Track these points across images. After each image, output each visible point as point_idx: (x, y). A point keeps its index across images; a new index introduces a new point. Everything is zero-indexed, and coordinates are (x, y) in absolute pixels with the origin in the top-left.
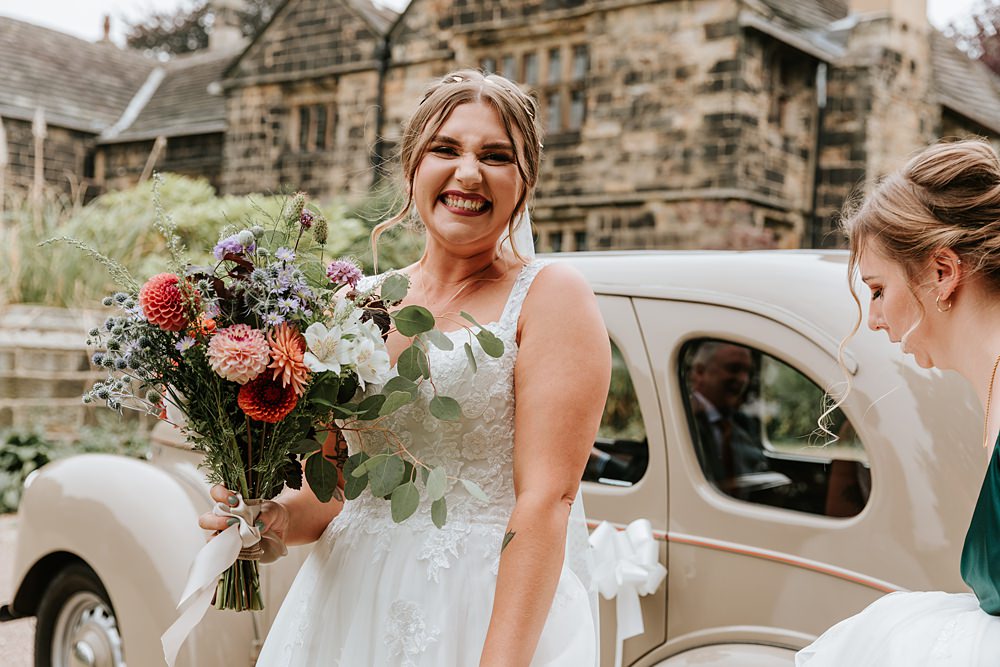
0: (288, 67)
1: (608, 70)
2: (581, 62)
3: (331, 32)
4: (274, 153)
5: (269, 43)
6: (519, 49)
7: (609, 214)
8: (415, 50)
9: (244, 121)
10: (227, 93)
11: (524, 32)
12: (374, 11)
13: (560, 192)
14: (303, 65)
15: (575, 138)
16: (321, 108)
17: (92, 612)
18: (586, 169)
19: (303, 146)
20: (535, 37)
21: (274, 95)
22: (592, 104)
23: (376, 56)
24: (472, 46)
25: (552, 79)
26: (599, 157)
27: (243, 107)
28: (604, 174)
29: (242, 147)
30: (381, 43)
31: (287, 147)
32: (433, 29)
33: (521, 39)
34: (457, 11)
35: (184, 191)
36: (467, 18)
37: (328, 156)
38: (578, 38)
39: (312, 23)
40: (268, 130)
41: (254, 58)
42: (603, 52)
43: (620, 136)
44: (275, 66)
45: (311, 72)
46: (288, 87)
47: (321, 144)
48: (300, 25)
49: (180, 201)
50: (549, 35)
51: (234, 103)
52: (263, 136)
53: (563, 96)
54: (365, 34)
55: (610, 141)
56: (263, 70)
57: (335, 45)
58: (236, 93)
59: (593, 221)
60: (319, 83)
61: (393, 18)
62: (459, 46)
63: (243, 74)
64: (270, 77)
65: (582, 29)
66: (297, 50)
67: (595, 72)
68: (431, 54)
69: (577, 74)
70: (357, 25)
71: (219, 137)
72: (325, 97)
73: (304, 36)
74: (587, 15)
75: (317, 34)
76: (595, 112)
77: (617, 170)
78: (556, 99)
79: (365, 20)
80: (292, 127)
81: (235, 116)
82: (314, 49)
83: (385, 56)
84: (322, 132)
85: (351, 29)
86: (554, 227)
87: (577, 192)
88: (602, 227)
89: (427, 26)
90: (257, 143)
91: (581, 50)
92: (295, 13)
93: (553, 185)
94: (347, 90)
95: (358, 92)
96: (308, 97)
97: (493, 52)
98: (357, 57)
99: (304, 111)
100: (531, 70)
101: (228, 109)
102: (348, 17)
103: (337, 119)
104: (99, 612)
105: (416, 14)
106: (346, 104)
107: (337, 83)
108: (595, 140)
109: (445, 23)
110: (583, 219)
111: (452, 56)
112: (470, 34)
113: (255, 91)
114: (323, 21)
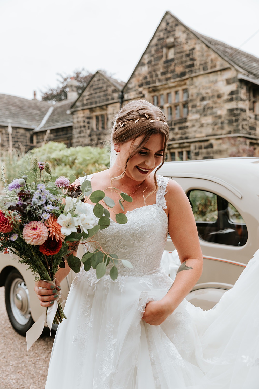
0: (91, 103)
1: (195, 97)
2: (186, 95)
3: (104, 91)
4: (88, 132)
5: (85, 96)
6: (165, 92)
7: (198, 145)
8: (132, 95)
9: (78, 122)
10: (73, 113)
11: (166, 86)
12: (118, 83)
13: (181, 138)
14: (96, 103)
15: (185, 120)
16: (102, 116)
17: (21, 284)
18: (189, 130)
19: (98, 129)
20: (170, 88)
21: (87, 113)
22: (190, 109)
23: (119, 98)
24: (150, 92)
25: (176, 101)
26: (193, 126)
27: (78, 118)
28: (195, 131)
29: (78, 130)
30: (120, 93)
31: (92, 129)
32: (137, 88)
33: (166, 89)
34: (144, 81)
35: (57, 147)
36: (147, 83)
37: (105, 132)
38: (184, 87)
39: (98, 88)
40: (86, 124)
41: (80, 102)
42: (193, 91)
43: (200, 118)
44: (87, 103)
45: (98, 105)
46: (91, 110)
47: (103, 128)
48: (94, 89)
49: (56, 150)
50: (175, 87)
51: (75, 116)
52: (84, 127)
53: (181, 106)
54: (115, 91)
55: (197, 120)
56: (83, 105)
57: (106, 95)
58: (75, 113)
59: (192, 147)
60: (101, 108)
61: (124, 84)
62: (145, 92)
63: (77, 107)
64: (86, 107)
65: (185, 84)
66: (94, 98)
67: (190, 98)
68: (137, 96)
69: (185, 99)
70: (112, 88)
71: (71, 127)
72: (103, 112)
73: (96, 93)
74: (187, 79)
75: (100, 92)
76: (191, 111)
77: (199, 130)
78: (178, 108)
79: (115, 86)
80: (93, 123)
81: (75, 120)
82: (99, 97)
83: (122, 97)
84: (103, 124)
85: (110, 89)
86: (180, 150)
87: (187, 138)
88: (196, 149)
89: (135, 87)
90: (83, 129)
91: (185, 91)
92: (92, 86)
93: (179, 136)
94: (110, 109)
95: (114, 110)
96: (98, 113)
97: (156, 93)
98: (113, 99)
99: (97, 117)
100: (170, 99)
101: (73, 119)
102: (110, 86)
103: (108, 119)
104: (23, 284)
105: (131, 83)
106: (110, 114)
107: (107, 107)
108: (191, 120)
109: (141, 85)
110: (189, 147)
111: (144, 96)
112: (149, 88)
113: (81, 112)
114: (102, 88)
